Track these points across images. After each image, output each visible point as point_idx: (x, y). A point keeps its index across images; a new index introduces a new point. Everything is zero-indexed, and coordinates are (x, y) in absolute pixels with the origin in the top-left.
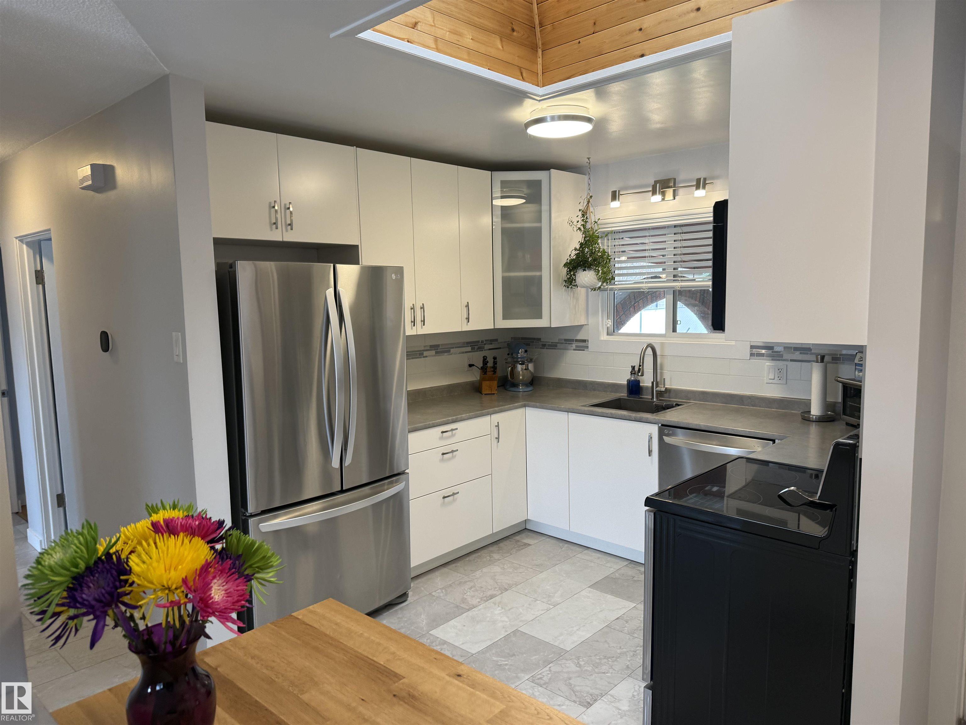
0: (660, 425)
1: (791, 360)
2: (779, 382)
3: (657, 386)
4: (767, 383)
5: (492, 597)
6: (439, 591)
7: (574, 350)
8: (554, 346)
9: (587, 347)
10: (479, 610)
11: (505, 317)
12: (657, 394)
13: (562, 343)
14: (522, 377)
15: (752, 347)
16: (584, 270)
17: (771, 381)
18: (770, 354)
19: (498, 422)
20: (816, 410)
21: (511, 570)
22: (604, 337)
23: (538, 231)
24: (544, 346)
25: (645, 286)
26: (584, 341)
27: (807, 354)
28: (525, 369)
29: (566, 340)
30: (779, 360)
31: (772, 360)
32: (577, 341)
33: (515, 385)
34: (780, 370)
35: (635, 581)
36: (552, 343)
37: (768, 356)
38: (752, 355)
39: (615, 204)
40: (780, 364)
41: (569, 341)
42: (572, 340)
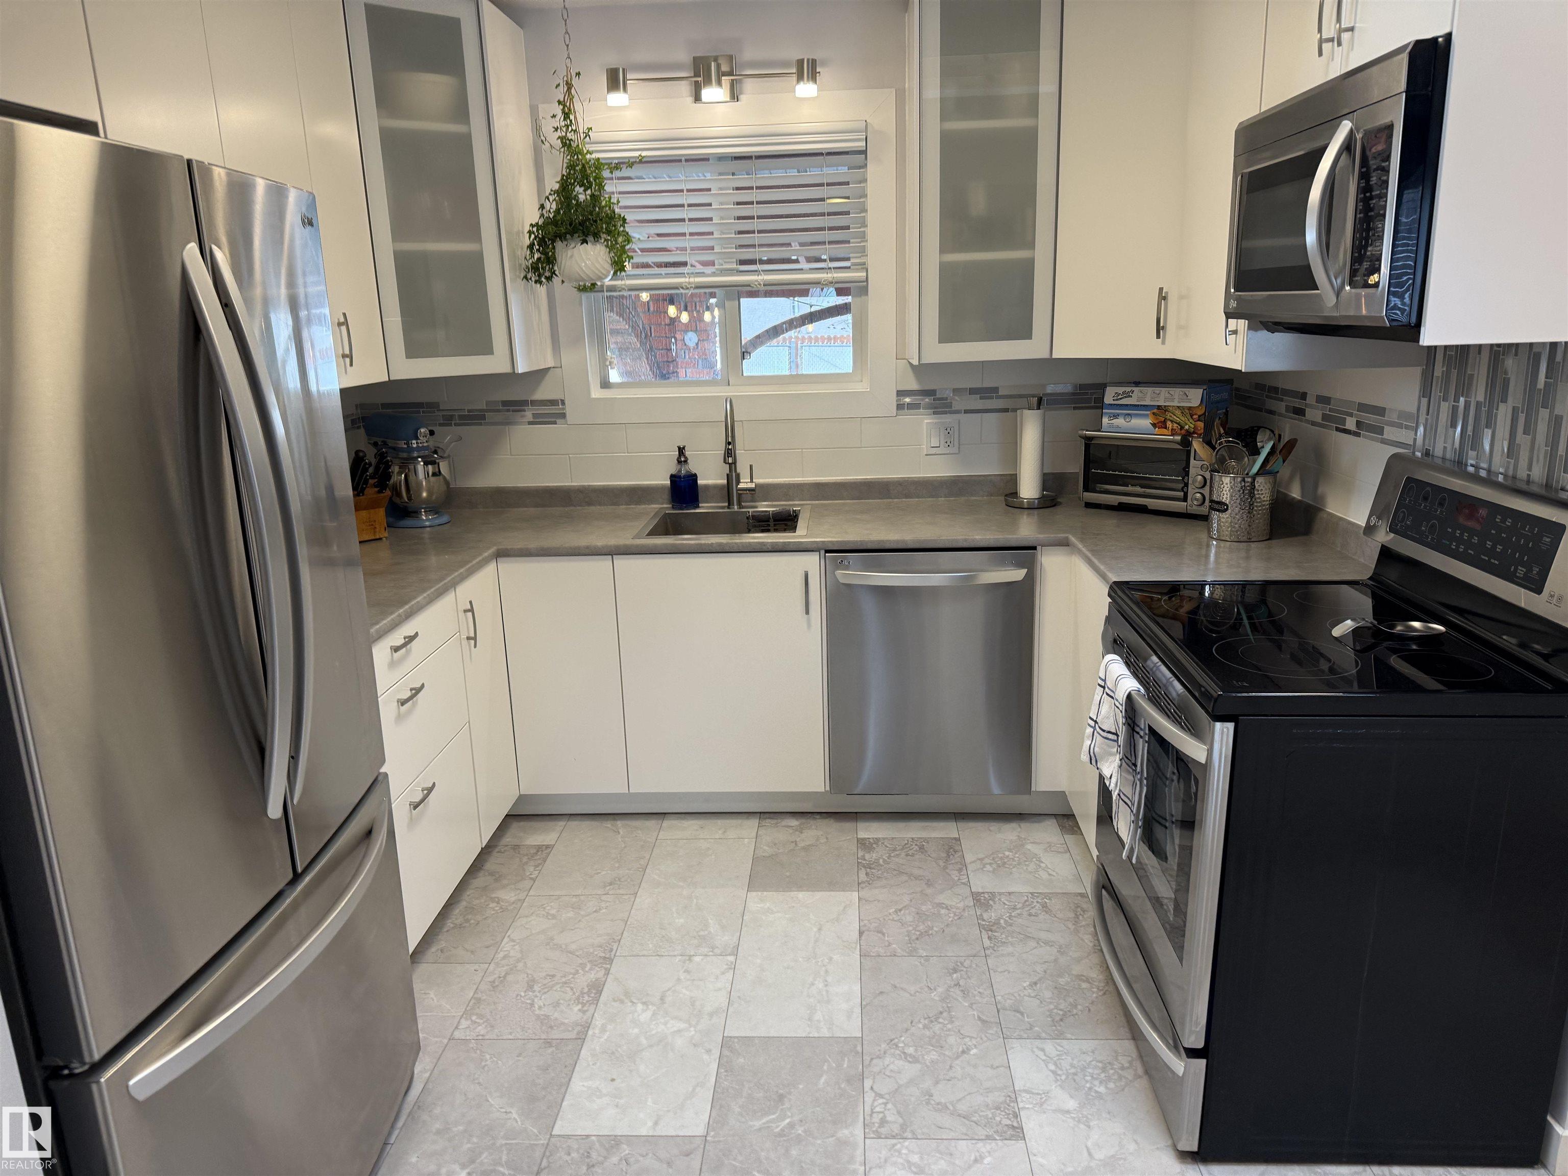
0: (823, 552)
1: (966, 412)
2: (947, 451)
3: (738, 482)
4: (926, 455)
5: (597, 988)
6: (464, 1023)
7: (530, 423)
8: (475, 418)
9: (563, 416)
10: (603, 1029)
11: (412, 354)
12: (739, 496)
13: (498, 411)
14: (430, 493)
15: (901, 393)
16: (584, 241)
17: (934, 451)
18: (932, 404)
19: (471, 602)
20: (1029, 489)
21: (571, 914)
22: (596, 393)
23: (464, 143)
24: (448, 420)
25: (689, 283)
26: (553, 403)
27: (992, 398)
28: (434, 474)
29: (506, 403)
30: (945, 413)
31: (934, 413)
32: (534, 403)
33: (414, 514)
34: (949, 429)
35: (806, 849)
36: (469, 411)
37: (928, 407)
38: (900, 407)
39: (617, 99)
40: (948, 419)
41: (517, 406)
42: (525, 403)
